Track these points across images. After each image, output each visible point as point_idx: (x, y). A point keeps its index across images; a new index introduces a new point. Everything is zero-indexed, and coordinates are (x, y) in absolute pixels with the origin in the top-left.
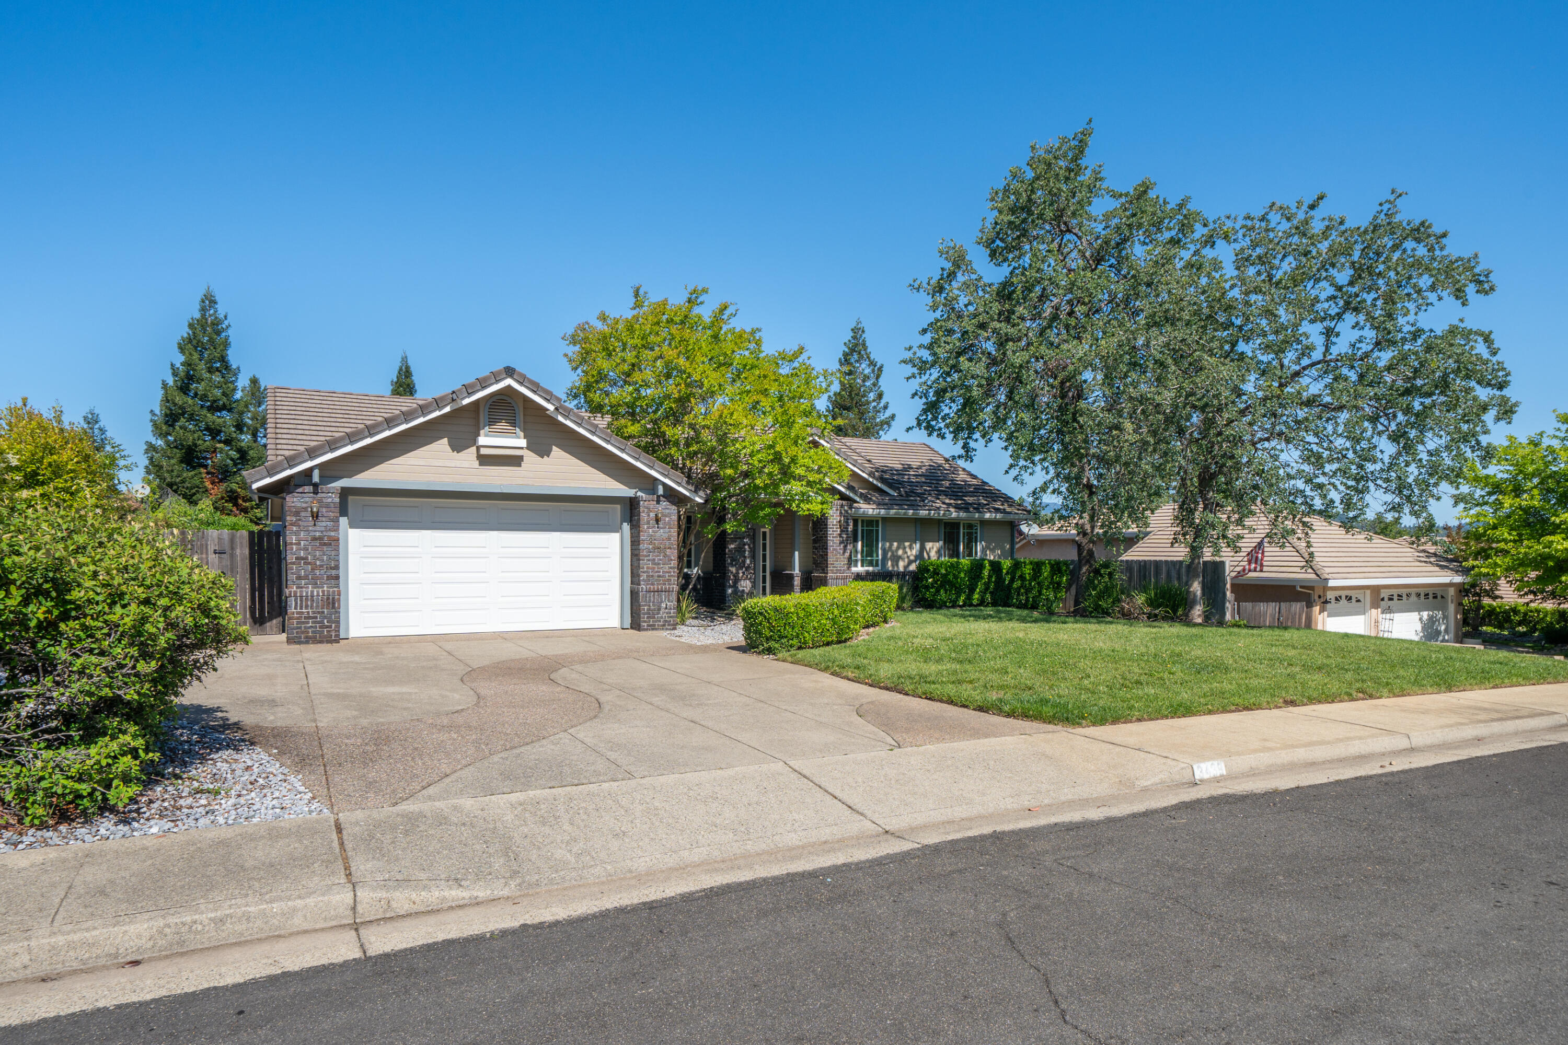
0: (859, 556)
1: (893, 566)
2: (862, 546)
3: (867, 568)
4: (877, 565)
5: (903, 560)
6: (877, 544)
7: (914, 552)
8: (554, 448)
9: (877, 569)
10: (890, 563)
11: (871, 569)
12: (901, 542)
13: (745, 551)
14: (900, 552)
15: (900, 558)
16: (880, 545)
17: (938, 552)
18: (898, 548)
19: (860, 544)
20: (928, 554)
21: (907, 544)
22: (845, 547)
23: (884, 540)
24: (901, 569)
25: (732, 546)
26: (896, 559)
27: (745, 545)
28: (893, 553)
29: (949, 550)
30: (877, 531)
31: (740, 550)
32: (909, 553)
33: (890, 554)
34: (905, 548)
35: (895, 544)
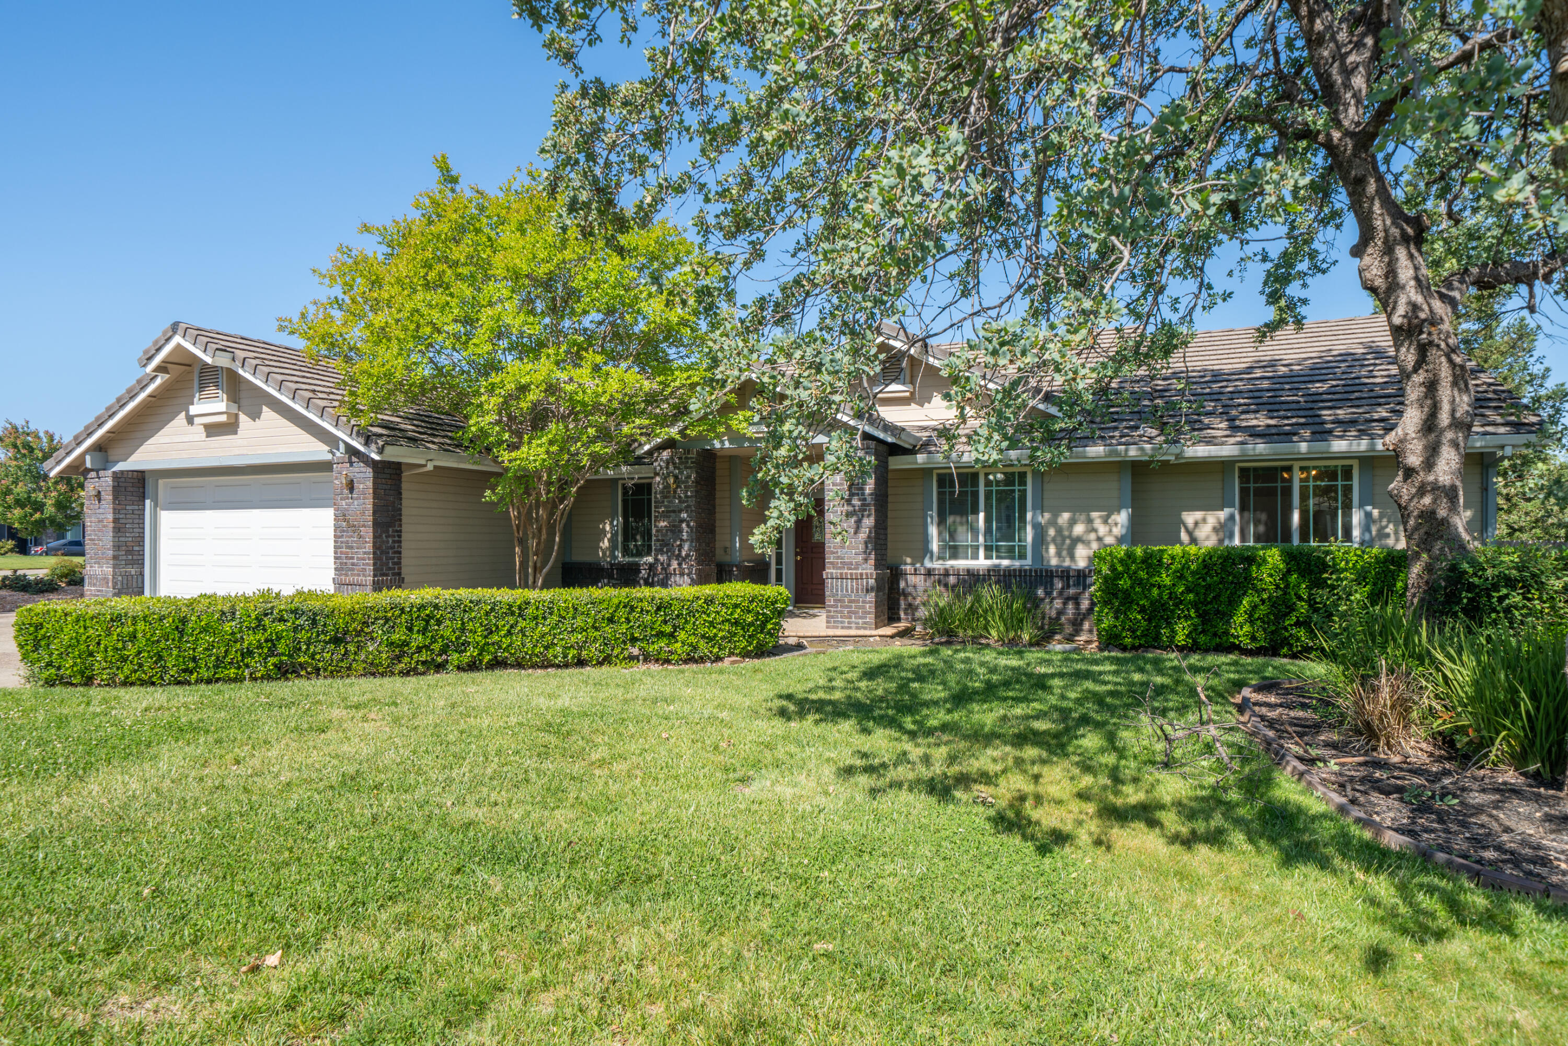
0: (981, 539)
1: (1059, 554)
2: (988, 520)
3: (995, 561)
4: (1022, 556)
5: (1087, 543)
6: (1023, 519)
7: (1117, 531)
8: (265, 408)
9: (1017, 564)
10: (1052, 550)
11: (1005, 563)
12: (1082, 508)
13: (681, 531)
14: (1079, 529)
15: (1078, 540)
16: (1029, 516)
17: (1223, 529)
18: (1072, 522)
19: (982, 515)
20: (1190, 533)
21: (1094, 515)
22: (859, 522)
23: (1040, 507)
24: (1082, 564)
25: (663, 524)
26: (1069, 544)
27: (682, 521)
28: (1059, 531)
29: (1257, 523)
30: (1023, 493)
31: (675, 530)
32: (1102, 530)
33: (1052, 532)
34: (1090, 521)
35: (1066, 516)
